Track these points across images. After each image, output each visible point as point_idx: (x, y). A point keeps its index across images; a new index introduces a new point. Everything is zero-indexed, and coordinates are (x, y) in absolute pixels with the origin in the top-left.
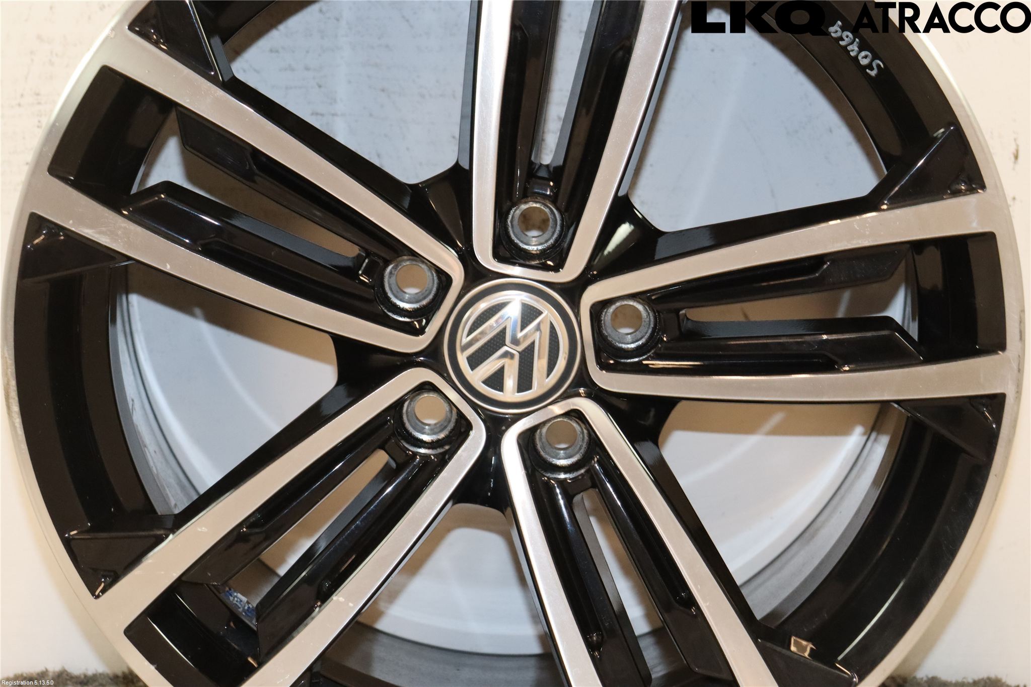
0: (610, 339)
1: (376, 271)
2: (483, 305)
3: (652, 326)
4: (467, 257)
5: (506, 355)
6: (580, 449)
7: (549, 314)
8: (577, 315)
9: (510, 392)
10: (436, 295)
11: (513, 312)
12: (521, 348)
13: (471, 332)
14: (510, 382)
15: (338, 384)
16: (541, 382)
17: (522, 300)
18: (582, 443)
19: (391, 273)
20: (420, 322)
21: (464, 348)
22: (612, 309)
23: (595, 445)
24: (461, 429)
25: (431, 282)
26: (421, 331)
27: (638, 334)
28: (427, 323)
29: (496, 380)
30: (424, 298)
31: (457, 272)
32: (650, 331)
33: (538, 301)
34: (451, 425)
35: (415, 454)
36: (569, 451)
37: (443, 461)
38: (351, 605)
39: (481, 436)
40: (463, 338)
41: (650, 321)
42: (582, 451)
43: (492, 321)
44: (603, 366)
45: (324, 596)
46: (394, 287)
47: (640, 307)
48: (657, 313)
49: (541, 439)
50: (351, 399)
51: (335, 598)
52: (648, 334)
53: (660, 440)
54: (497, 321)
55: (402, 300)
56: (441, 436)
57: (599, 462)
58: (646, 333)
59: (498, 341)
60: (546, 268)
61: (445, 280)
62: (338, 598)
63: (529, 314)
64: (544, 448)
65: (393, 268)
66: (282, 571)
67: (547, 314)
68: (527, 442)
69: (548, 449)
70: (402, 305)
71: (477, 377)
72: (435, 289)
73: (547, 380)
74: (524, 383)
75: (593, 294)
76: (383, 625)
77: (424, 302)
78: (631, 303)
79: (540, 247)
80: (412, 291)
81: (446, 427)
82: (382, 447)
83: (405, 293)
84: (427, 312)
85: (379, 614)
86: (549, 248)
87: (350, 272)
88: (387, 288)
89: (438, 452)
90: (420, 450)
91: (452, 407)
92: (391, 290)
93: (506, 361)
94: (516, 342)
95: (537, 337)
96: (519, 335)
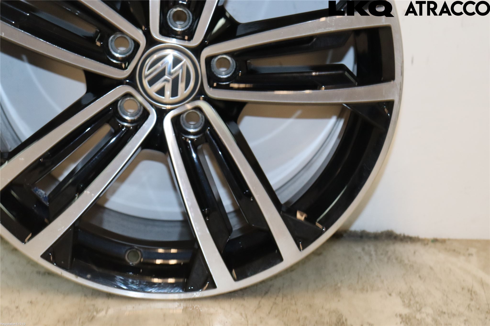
0: (215, 73)
1: (104, 39)
2: (155, 56)
3: (235, 67)
4: (147, 34)
5: (166, 80)
6: (201, 124)
7: (185, 61)
8: (199, 61)
9: (168, 97)
10: (133, 51)
11: (169, 60)
12: (173, 76)
13: (149, 68)
14: (168, 93)
15: (87, 92)
16: (183, 92)
17: (173, 54)
18: (202, 122)
19: (112, 40)
20: (125, 64)
21: (146, 77)
22: (216, 59)
23: (207, 123)
24: (145, 115)
25: (132, 46)
26: (126, 68)
27: (228, 71)
28: (128, 65)
29: (161, 92)
30: (128, 52)
31: (142, 41)
32: (234, 70)
33: (181, 55)
34: (141, 113)
35: (123, 126)
36: (196, 125)
37: (136, 129)
38: (93, 195)
39: (154, 118)
40: (146, 72)
41: (234, 65)
42: (202, 125)
43: (159, 64)
44: (211, 86)
45: (80, 191)
46: (114, 47)
47: (229, 58)
48: (236, 61)
49: (183, 120)
50: (94, 98)
51: (85, 192)
52: (233, 72)
53: (238, 122)
54: (162, 64)
55: (117, 53)
56: (136, 118)
57: (209, 130)
58: (232, 71)
59: (162, 74)
60: (183, 39)
61: (137, 45)
62: (87, 192)
63: (176, 61)
64: (184, 124)
65: (113, 38)
66: (61, 179)
68: (176, 121)
69: (186, 124)
70: (117, 55)
71: (152, 90)
72: (133, 48)
73: (185, 92)
74: (174, 93)
75: (207, 52)
76: (108, 205)
77: (128, 55)
78: (225, 56)
79: (183, 30)
80: (122, 49)
81: (138, 114)
82: (108, 122)
83: (119, 50)
84: (128, 59)
85: (106, 200)
86: (186, 30)
87: (92, 40)
88: (110, 48)
89: (134, 125)
90: (126, 124)
91: (141, 104)
92: (112, 48)
93: (166, 83)
94: (170, 74)
95: (180, 71)
96: (172, 71)
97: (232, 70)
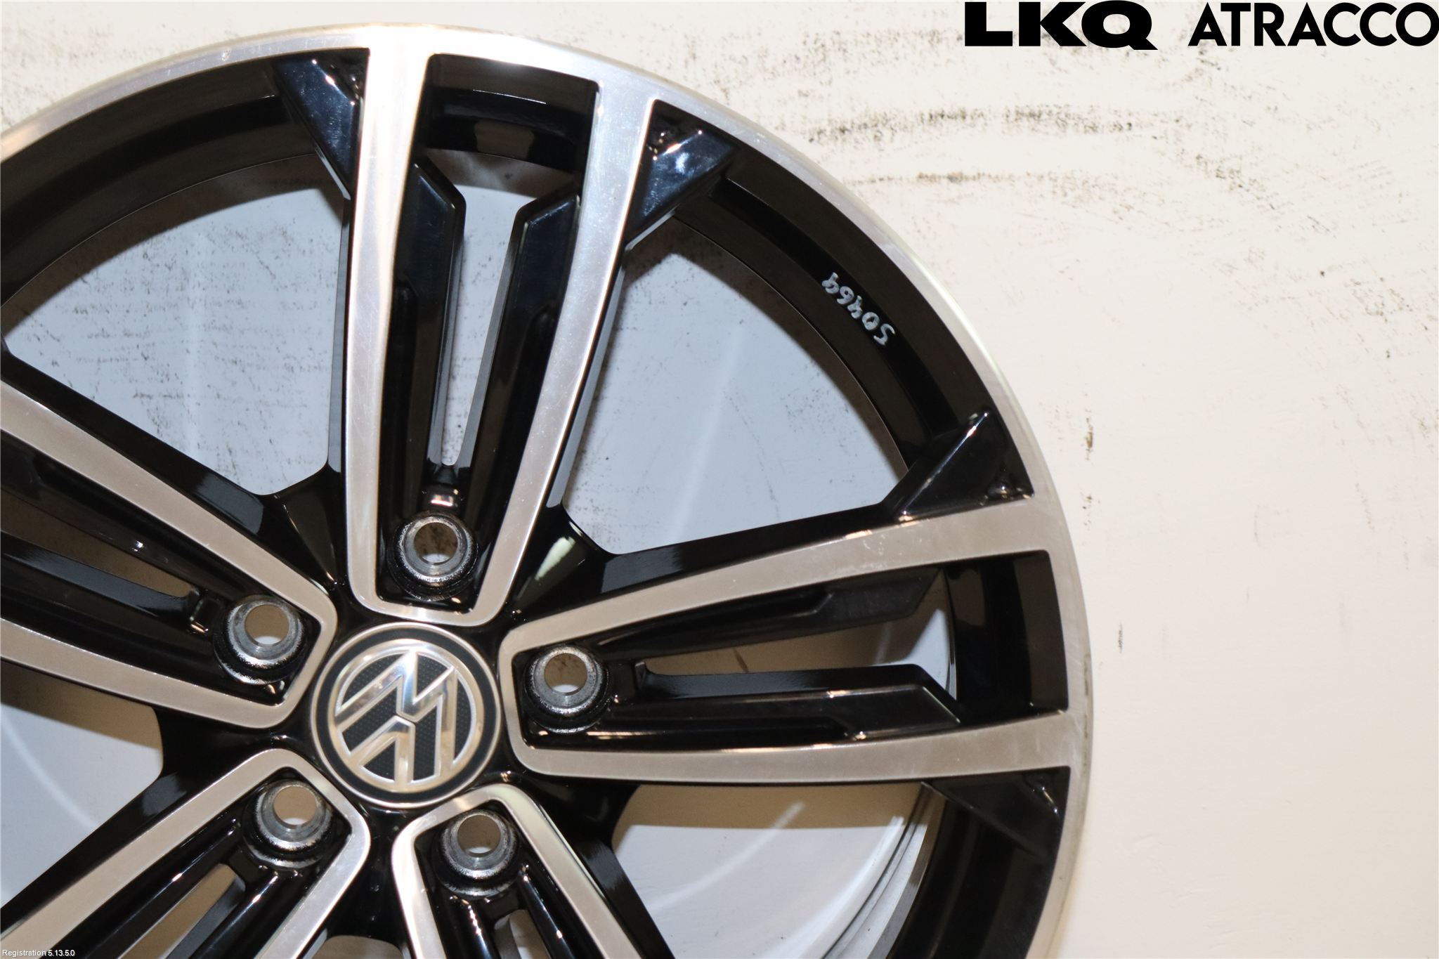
0: (543, 702)
1: (215, 616)
2: (367, 658)
3: (600, 682)
4: (341, 596)
5: (399, 727)
6: (505, 854)
7: (455, 669)
8: (495, 670)
9: (404, 779)
10: (300, 648)
11: (407, 667)
12: (418, 717)
13: (347, 697)
14: (404, 765)
15: (163, 774)
16: (447, 764)
17: (417, 653)
18: (506, 846)
19: (237, 618)
20: (276, 686)
21: (340, 719)
22: (544, 662)
23: (523, 850)
24: (338, 833)
25: (294, 630)
26: (277, 698)
27: (582, 695)
28: (287, 686)
29: (384, 763)
30: (285, 652)
31: (328, 618)
32: (597, 690)
33: (441, 653)
34: (324, 828)
35: (272, 868)
36: (490, 857)
37: (310, 878)
39: (363, 844)
40: (338, 705)
41: (597, 675)
42: (508, 857)
43: (377, 683)
44: (532, 739)
46: (243, 637)
47: (583, 657)
48: (605, 666)
49: (450, 843)
50: (182, 794)
52: (595, 694)
53: (613, 843)
54: (386, 681)
55: (252, 655)
56: (310, 842)
57: (528, 872)
58: (593, 692)
59: (386, 709)
60: (451, 607)
61: (311, 628)
63: (428, 671)
64: (454, 854)
65: (240, 610)
67: (454, 671)
68: (428, 847)
69: (460, 853)
70: (253, 661)
71: (357, 759)
72: (299, 638)
73: (455, 762)
74: (423, 766)
75: (516, 642)
77: (284, 658)
78: (569, 651)
79: (444, 578)
80: (268, 641)
81: (316, 830)
82: (225, 861)
83: (257, 644)
84: (287, 671)
86: (455, 579)
87: (177, 619)
88: (232, 640)
89: (303, 864)
90: (279, 863)
91: (325, 802)
92: (238, 641)
93: (398, 737)
94: (411, 710)
95: (440, 702)
96: (415, 700)
97: (592, 689)
